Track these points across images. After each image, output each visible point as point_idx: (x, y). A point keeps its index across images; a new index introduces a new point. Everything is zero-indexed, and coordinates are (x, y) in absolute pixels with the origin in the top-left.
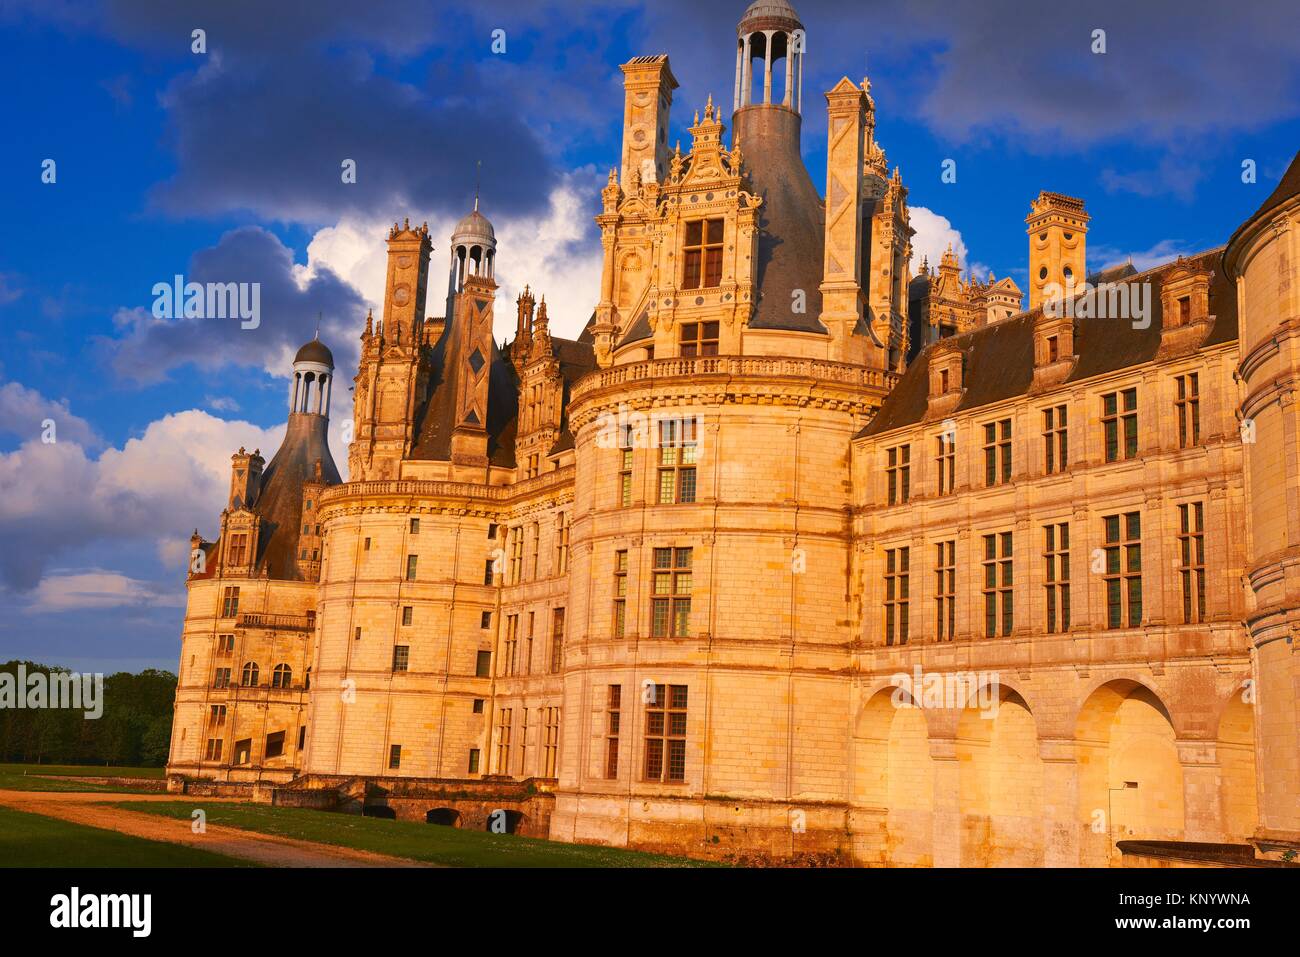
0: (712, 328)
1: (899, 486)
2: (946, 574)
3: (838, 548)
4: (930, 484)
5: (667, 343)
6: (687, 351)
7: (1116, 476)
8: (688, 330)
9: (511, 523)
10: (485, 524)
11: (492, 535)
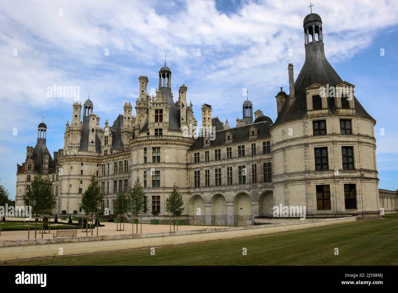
0: (161, 130)
1: (197, 160)
2: (207, 176)
3: (185, 171)
4: (204, 160)
5: (152, 133)
6: (156, 134)
7: (241, 160)
8: (156, 130)
9: (102, 164)
10: (96, 164)
11: (98, 166)
